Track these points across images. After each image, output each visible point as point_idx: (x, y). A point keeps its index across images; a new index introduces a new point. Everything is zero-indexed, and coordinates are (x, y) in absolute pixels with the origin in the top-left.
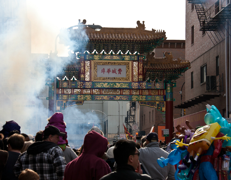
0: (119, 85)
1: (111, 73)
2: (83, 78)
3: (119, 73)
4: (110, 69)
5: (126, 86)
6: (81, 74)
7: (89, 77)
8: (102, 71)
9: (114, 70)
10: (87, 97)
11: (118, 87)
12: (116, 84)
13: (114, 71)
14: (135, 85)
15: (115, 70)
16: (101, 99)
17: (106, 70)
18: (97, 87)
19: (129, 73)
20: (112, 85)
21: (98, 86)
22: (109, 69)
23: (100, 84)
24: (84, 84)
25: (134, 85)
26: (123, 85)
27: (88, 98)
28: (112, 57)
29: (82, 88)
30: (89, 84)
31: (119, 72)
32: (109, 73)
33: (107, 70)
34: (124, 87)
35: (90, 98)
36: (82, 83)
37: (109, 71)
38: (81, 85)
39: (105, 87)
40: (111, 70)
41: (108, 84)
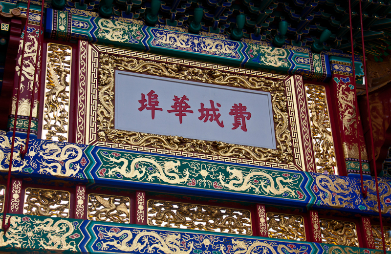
0: (247, 178)
1: (192, 119)
2: (30, 118)
3: (236, 126)
4: (185, 98)
5: (282, 190)
6: (19, 98)
7: (66, 128)
8: (142, 101)
9: (208, 106)
10: (48, 228)
11: (244, 188)
12: (227, 175)
13: (209, 114)
14: (332, 188)
15: (213, 109)
16: (141, 247)
17: (166, 102)
18: (118, 174)
19: (289, 128)
20: (204, 173)
21: (122, 171)
22: (180, 96)
23: (136, 161)
24: (32, 154)
25: (326, 187)
26: (269, 183)
27: (54, 239)
28: (196, 42)
29: (18, 176)
30: (63, 157)
31: (236, 120)
32: (181, 116)
33: (173, 103)
34: (275, 192)
35: (68, 240)
36: (19, 142)
37: (180, 107)
38: (16, 155)
39: (166, 179)
40: (194, 106)
41: (181, 169)
